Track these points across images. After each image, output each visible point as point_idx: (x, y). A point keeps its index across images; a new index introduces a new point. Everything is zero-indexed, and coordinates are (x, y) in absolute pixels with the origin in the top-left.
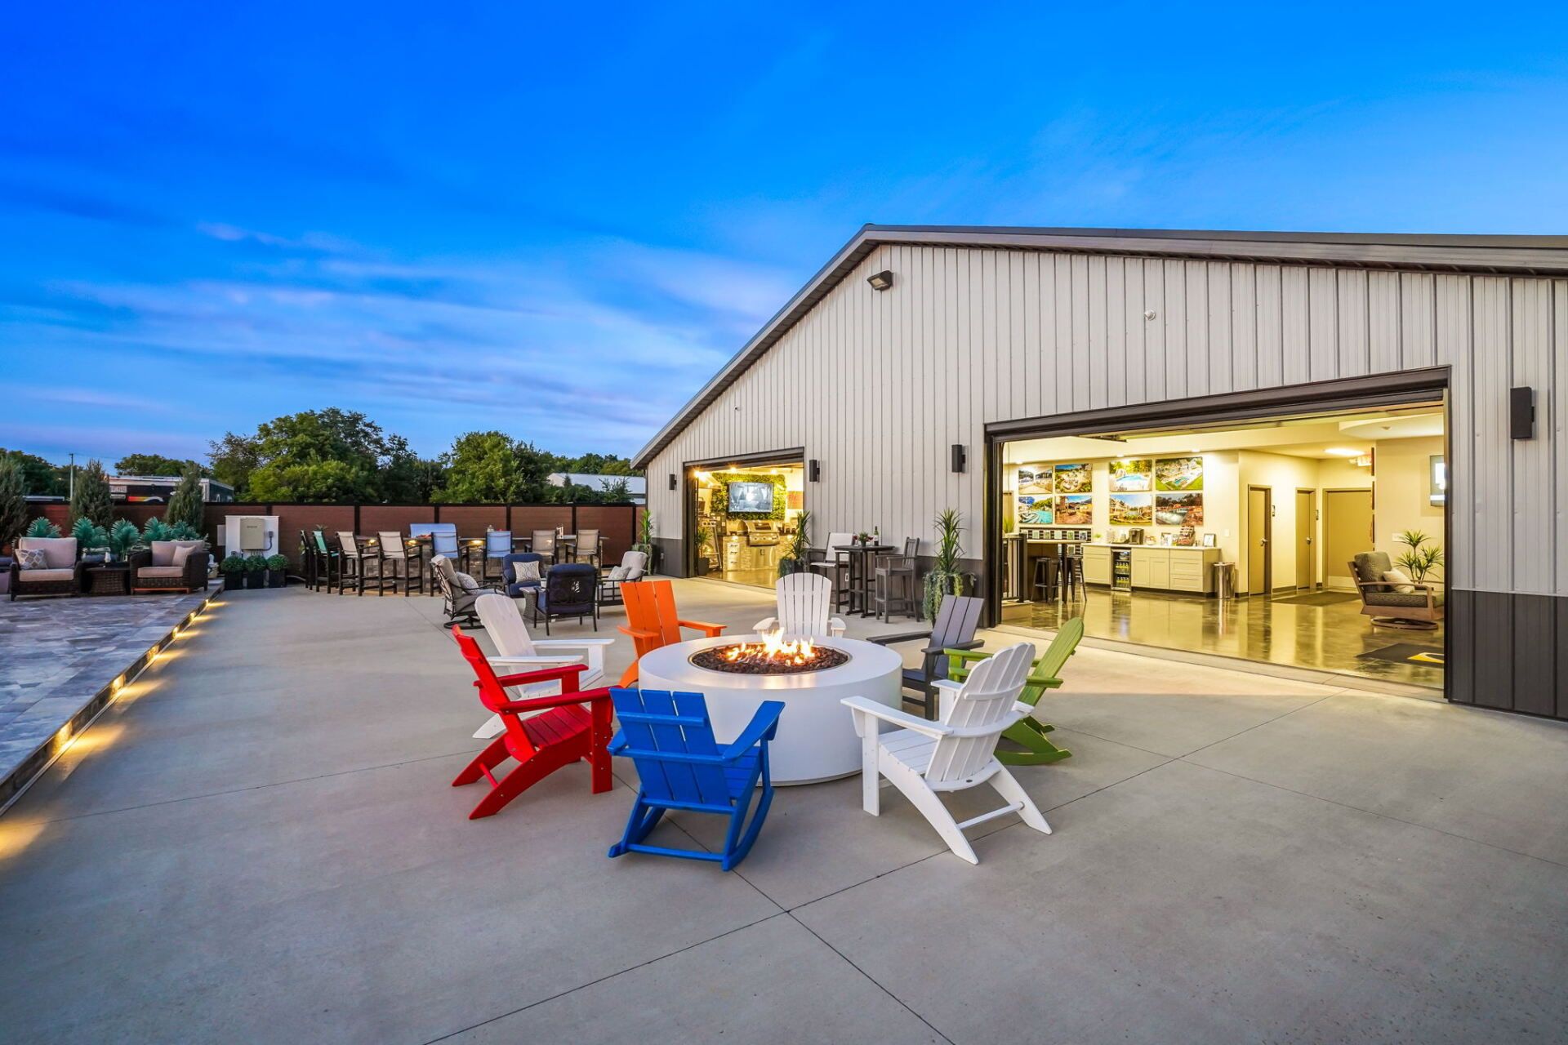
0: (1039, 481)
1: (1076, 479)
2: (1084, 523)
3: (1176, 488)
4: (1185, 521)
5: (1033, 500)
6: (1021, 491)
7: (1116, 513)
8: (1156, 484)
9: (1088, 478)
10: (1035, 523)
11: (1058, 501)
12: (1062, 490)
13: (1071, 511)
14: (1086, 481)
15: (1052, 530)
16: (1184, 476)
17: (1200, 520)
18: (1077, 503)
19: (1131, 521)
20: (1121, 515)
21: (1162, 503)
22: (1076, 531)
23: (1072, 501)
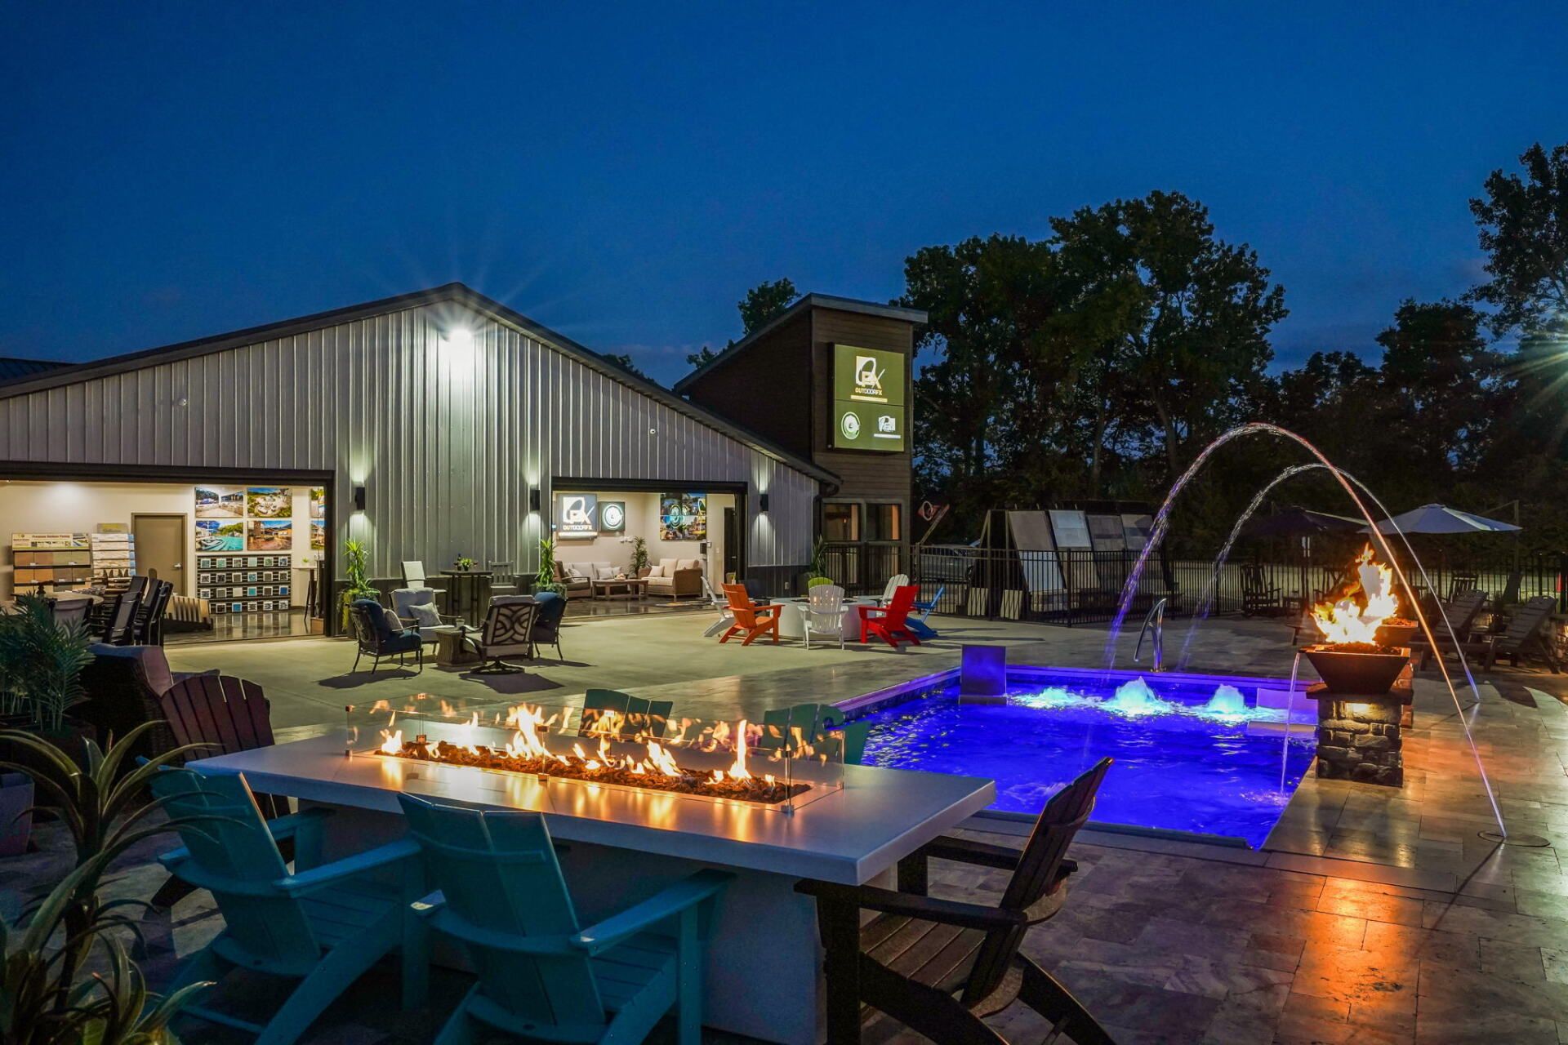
0: (226, 503)
1: (274, 503)
2: (282, 549)
5: (218, 524)
6: (199, 514)
7: (318, 538)
9: (287, 503)
10: (220, 550)
11: (252, 526)
12: (256, 515)
13: (268, 536)
14: (285, 506)
15: (245, 558)
18: (276, 529)
20: (322, 540)
22: (276, 557)
23: (268, 526)
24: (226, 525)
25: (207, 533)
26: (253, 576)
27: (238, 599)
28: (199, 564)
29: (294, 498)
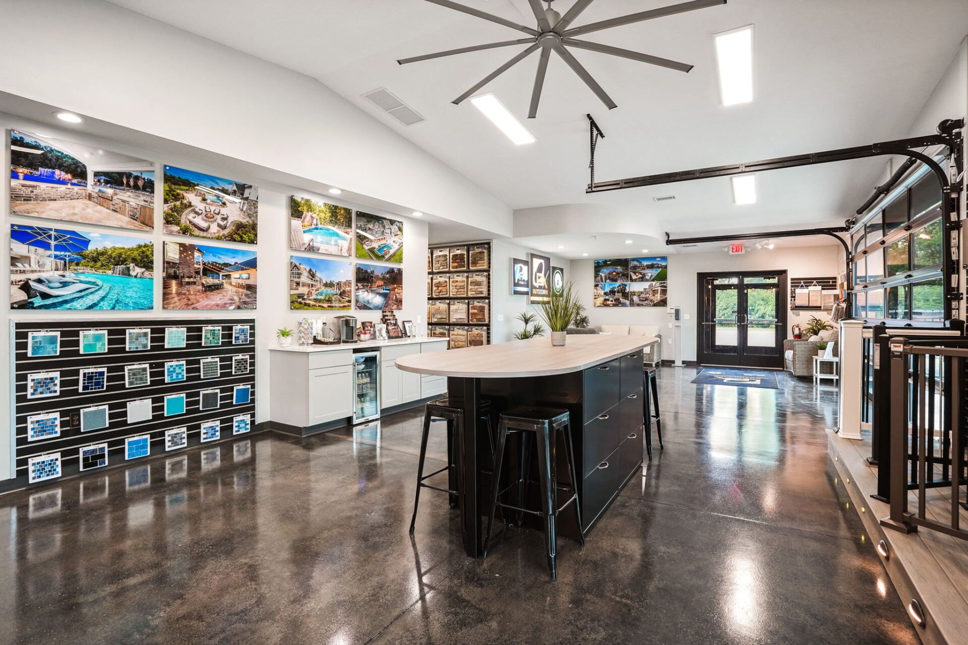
0: (109, 191)
1: (224, 211)
2: (240, 308)
3: (380, 258)
4: (386, 305)
5: (86, 242)
6: (22, 207)
7: (303, 290)
8: (357, 249)
9: (249, 216)
11: (174, 254)
12: (185, 231)
13: (210, 281)
14: (245, 220)
15: (158, 328)
16: (387, 243)
17: (399, 302)
18: (226, 265)
19: (325, 305)
20: (310, 293)
21: (364, 278)
22: (227, 326)
23: (210, 259)
24: (109, 245)
25: (50, 263)
26: (175, 370)
27: (140, 428)
28: (24, 346)
29: (262, 209)
